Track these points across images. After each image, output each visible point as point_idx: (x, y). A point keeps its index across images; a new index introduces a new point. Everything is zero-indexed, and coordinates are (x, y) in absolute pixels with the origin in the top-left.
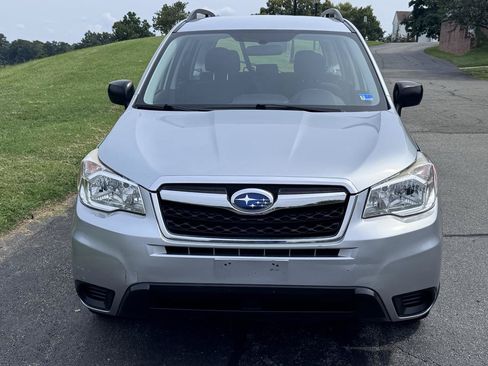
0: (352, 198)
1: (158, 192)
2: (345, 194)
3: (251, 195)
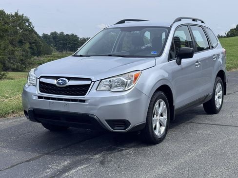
0: (93, 83)
1: (39, 78)
2: (90, 82)
3: (62, 80)
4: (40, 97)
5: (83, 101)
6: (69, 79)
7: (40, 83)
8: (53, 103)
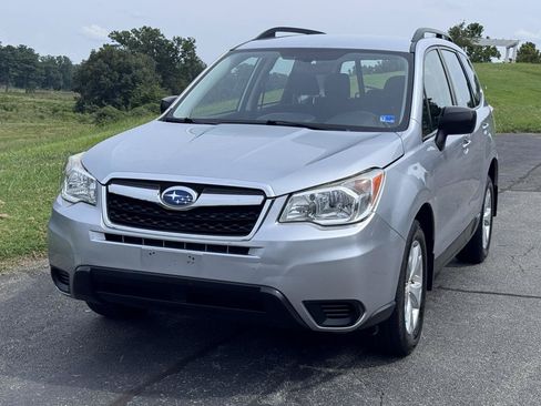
0: (268, 202)
1: (107, 185)
2: (262, 198)
3: (178, 192)
4: (109, 237)
5: (244, 250)
6: (200, 188)
7: (110, 196)
8: (152, 253)
